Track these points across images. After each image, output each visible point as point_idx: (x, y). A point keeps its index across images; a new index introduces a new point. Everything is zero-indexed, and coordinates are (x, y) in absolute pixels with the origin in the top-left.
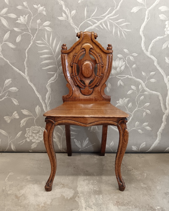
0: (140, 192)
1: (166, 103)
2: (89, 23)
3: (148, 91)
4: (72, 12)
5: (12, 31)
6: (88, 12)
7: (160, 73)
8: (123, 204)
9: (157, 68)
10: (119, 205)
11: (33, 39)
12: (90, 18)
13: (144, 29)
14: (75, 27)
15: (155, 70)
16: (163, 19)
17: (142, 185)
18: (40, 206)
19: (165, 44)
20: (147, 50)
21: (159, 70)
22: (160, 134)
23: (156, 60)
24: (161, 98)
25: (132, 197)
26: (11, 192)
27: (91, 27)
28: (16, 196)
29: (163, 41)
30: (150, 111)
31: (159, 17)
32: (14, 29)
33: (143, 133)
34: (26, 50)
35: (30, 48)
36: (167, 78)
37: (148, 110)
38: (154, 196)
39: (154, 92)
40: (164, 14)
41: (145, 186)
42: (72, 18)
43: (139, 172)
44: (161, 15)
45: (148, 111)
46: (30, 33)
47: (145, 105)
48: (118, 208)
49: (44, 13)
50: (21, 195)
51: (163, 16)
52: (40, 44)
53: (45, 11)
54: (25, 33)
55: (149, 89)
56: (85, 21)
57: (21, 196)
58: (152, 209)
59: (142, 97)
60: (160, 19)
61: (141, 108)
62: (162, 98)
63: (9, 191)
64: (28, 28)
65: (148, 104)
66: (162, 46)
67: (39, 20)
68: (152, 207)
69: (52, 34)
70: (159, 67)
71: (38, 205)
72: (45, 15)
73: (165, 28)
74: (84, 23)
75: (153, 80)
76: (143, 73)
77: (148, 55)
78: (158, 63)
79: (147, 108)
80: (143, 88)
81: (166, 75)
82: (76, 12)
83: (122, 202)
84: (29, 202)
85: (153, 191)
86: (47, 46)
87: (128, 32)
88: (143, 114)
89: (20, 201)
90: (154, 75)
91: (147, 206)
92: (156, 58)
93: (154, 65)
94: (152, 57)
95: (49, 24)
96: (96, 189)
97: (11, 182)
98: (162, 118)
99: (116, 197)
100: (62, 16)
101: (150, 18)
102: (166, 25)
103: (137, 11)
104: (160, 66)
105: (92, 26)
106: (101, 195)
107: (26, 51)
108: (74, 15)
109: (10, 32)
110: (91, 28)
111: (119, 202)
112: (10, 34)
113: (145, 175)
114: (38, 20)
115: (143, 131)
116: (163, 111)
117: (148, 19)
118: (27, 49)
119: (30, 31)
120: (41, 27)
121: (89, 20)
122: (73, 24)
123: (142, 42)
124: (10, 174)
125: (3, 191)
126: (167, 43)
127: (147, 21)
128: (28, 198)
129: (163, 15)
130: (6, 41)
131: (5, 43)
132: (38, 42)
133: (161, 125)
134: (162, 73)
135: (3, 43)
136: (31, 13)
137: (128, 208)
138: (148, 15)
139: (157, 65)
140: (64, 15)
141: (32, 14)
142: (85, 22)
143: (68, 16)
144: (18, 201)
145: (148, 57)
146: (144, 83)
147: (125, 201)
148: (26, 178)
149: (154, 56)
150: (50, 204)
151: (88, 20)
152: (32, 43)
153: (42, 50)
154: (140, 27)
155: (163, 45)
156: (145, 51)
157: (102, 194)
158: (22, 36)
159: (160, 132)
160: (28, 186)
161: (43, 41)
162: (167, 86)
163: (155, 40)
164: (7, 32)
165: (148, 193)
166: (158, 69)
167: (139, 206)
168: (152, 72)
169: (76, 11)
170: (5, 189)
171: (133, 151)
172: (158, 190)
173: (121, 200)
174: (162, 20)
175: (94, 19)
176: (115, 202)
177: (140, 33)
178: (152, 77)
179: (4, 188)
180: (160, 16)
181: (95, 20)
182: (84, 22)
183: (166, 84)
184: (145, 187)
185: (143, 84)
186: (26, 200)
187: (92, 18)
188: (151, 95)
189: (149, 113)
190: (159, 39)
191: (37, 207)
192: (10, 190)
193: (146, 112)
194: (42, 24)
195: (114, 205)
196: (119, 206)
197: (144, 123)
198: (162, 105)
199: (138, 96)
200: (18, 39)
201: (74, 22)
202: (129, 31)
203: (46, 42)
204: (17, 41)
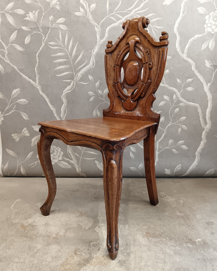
1: (206, 116)
2: (112, 20)
3: (184, 102)
5: (20, 31)
6: (111, 5)
7: (199, 80)
9: (195, 73)
11: (44, 39)
12: (113, 13)
15: (193, 75)
17: (178, 214)
18: (51, 237)
19: (205, 44)
20: (183, 52)
22: (199, 154)
23: (194, 64)
24: (199, 110)
26: (16, 221)
29: (202, 40)
30: (186, 126)
32: (21, 28)
33: (178, 154)
34: (36, 53)
35: (41, 51)
37: (184, 125)
42: (92, 13)
43: (174, 199)
44: (200, 8)
45: (184, 127)
47: (181, 120)
49: (58, 7)
51: (202, 9)
52: (54, 46)
53: (59, 5)
54: (35, 32)
55: (184, 99)
57: (28, 225)
59: (177, 109)
60: (198, 12)
61: (176, 123)
62: (202, 110)
63: (14, 219)
65: (184, 118)
66: (201, 47)
69: (67, 34)
70: (197, 72)
71: (49, 236)
72: (59, 11)
73: (205, 23)
74: (106, 19)
75: (190, 89)
76: (178, 80)
77: (184, 57)
80: (178, 98)
81: (206, 83)
82: (96, 6)
83: (153, 233)
86: (62, 48)
88: (178, 130)
90: (191, 82)
91: (185, 238)
92: (193, 61)
93: (191, 70)
94: (190, 60)
95: (63, 21)
96: (121, 217)
98: (201, 135)
99: (145, 227)
100: (79, 11)
102: (206, 20)
104: (199, 72)
106: (127, 225)
107: (37, 55)
108: (93, 9)
109: (18, 32)
110: (115, 25)
112: (17, 34)
113: (182, 202)
114: (51, 16)
115: (177, 151)
116: (203, 127)
118: (38, 52)
122: (92, 21)
123: (177, 41)
126: (207, 43)
127: (183, 15)
129: (202, 7)
130: (12, 43)
131: (12, 45)
132: (51, 43)
133: (200, 144)
134: (201, 80)
135: (9, 45)
137: (160, 240)
138: (184, 8)
139: (195, 69)
140: (81, 9)
141: (43, 9)
142: (108, 17)
143: (87, 11)
145: (184, 60)
146: (180, 93)
147: (157, 232)
148: (36, 205)
149: (192, 59)
151: (111, 16)
152: (43, 44)
153: (56, 53)
155: (203, 46)
156: (180, 53)
158: (32, 36)
159: (199, 152)
161: (57, 42)
163: (192, 39)
164: (13, 32)
166: (196, 75)
168: (189, 78)
169: (96, 4)
170: (10, 217)
171: (166, 174)
173: (152, 231)
174: (201, 15)
175: (118, 14)
176: (145, 233)
177: (175, 30)
178: (188, 85)
180: (198, 9)
181: (120, 15)
182: (106, 17)
183: (206, 93)
184: (182, 216)
185: (178, 94)
186: (34, 230)
187: (116, 13)
188: (187, 107)
189: (185, 129)
190: (198, 38)
194: (56, 22)
195: (143, 237)
197: (179, 141)
198: (201, 119)
199: (171, 108)
200: (27, 40)
201: (93, 19)
203: (61, 43)
204: (26, 43)
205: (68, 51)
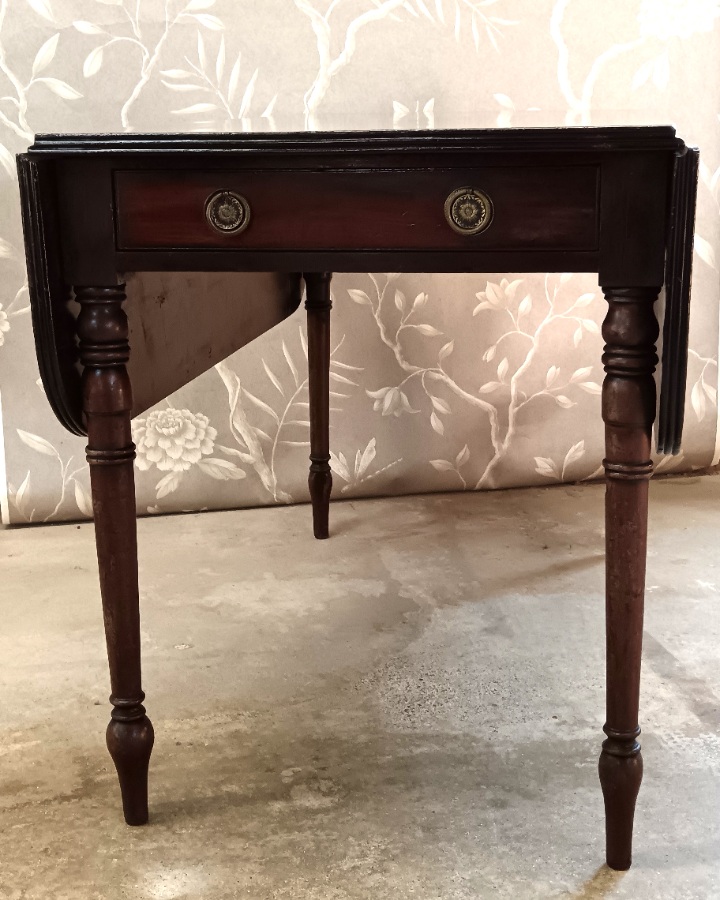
5: (68, 35)
11: (148, 62)
14: (311, 12)
27: (372, 12)
32: (73, 27)
33: (573, 409)
34: (121, 104)
35: (137, 99)
37: (590, 318)
45: (591, 325)
46: (138, 40)
52: (179, 81)
54: (117, 39)
61: (566, 315)
64: (131, 19)
65: (588, 298)
69: (223, 42)
79: (587, 311)
86: (207, 89)
88: (572, 336)
95: (210, 4)
105: (375, 7)
107: (124, 110)
109: (60, 38)
112: (59, 45)
115: (572, 402)
118: (128, 104)
119: (138, 32)
120: (180, 15)
130: (42, 74)
131: (41, 82)
135: (32, 82)
152: (145, 77)
153: (187, 105)
158: (106, 52)
161: (188, 68)
164: (45, 39)
171: (541, 476)
193: (583, 328)
194: (186, 5)
197: (575, 370)
200: (92, 65)
203: (203, 73)
204: (87, 74)
205: (226, 98)
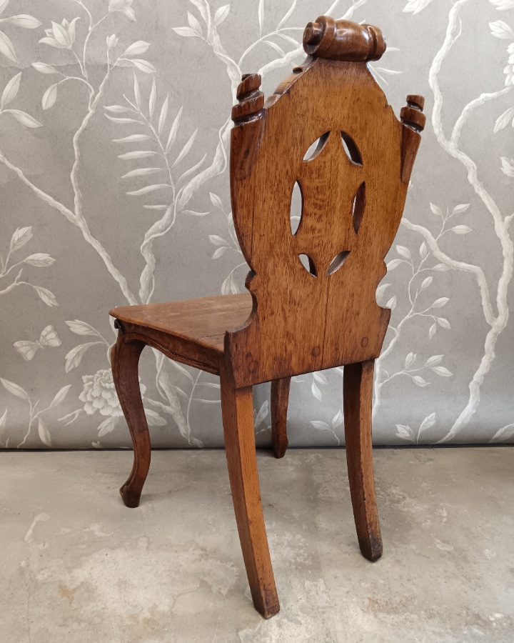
0: (434, 567)
1: (496, 296)
2: (273, 49)
3: (446, 261)
4: (217, 9)
5: (29, 73)
6: (270, 10)
7: (483, 206)
8: (390, 608)
9: (476, 190)
10: (379, 610)
11: (94, 97)
12: (274, 30)
13: (441, 67)
14: (227, 60)
15: (471, 196)
16: (499, 36)
17: (441, 547)
18: (140, 619)
19: (503, 118)
20: (448, 136)
21: (480, 198)
22: (478, 388)
23: (473, 168)
24: (482, 282)
25: (413, 584)
26: (46, 576)
27: (277, 61)
28: (64, 590)
29: (496, 108)
30: (448, 320)
31: (490, 30)
32: (32, 67)
33: (427, 387)
34: (73, 133)
35: (85, 129)
36: (503, 220)
37: (443, 317)
38: (478, 579)
39: (463, 265)
40: (504, 19)
41: (449, 548)
42: (218, 29)
43: (426, 506)
44: (496, 23)
45: (444, 322)
46: (85, 79)
47: (437, 304)
48: (377, 620)
49: (130, 13)
50: (78, 583)
51: (501, 27)
52: (119, 115)
53: (132, 7)
54: (68, 78)
55: (447, 254)
56: (261, 40)
57: (78, 588)
58: (479, 622)
59: (428, 278)
60: (491, 35)
61: (424, 314)
62: (487, 282)
63: (39, 572)
64: (79, 62)
65: (443, 301)
66: (494, 123)
67: (114, 36)
68: (478, 616)
69: (154, 83)
70: (480, 189)
71: (133, 617)
72: (132, 21)
73: (507, 64)
74: (257, 46)
75: (461, 229)
76: (434, 208)
77: (450, 150)
78: (480, 177)
79: (442, 312)
80: (432, 252)
81: (502, 214)
82: (230, 11)
83: (386, 599)
84: (103, 606)
85: (474, 565)
86: (142, 123)
87: (391, 76)
88: (428, 330)
89: (75, 605)
90: (464, 213)
91: (465, 612)
92: (472, 160)
93: (466, 181)
94: (463, 157)
95: (144, 50)
96: (305, 560)
97: (45, 542)
98: (484, 341)
99: (367, 586)
100: (186, 24)
101: (463, 32)
102: (509, 55)
103: (423, 11)
104: (486, 187)
105: (280, 57)
106: (322, 581)
107: (75, 138)
108: (223, 19)
109: (22, 77)
110: (279, 64)
111: (379, 601)
112: (21, 82)
113: (445, 514)
114: (110, 36)
115: (427, 381)
116: (488, 322)
117: (454, 35)
118: (78, 132)
119: (85, 74)
120: (119, 59)
121: (271, 39)
122: (220, 51)
123: (435, 108)
124: (37, 518)
125: (22, 572)
126: (509, 115)
127: (453, 42)
128: (99, 595)
129: (501, 21)
132: (111, 108)
133: (480, 362)
134: (489, 207)
136: (88, 12)
137: (406, 619)
138: (457, 22)
139: (477, 180)
140: (192, 19)
141: (91, 16)
142: (261, 43)
143: (206, 25)
144: (70, 603)
145: (451, 157)
146: (435, 238)
147: (394, 597)
148: (87, 530)
149: (469, 155)
150: (169, 614)
151: (267, 39)
152: (91, 111)
153: (125, 135)
154: (431, 62)
155: (497, 121)
156: (441, 138)
157: (322, 577)
158: (60, 89)
159: (478, 383)
160: (97, 556)
161: (127, 105)
162: (504, 246)
163: (472, 103)
164: (10, 77)
165: (458, 569)
166: (477, 195)
167: (438, 613)
168: (460, 203)
169: (231, 7)
170: (28, 566)
172: (487, 559)
173: (383, 594)
174: (498, 40)
175: (287, 33)
176: (367, 601)
177: (430, 81)
178: (458, 220)
179: (23, 563)
180: (493, 26)
181: (291, 36)
182: (256, 43)
183: (499, 240)
184: (449, 552)
185: (433, 241)
186: (95, 601)
187: (281, 32)
188: (453, 274)
189: (445, 326)
190: (486, 101)
191: (129, 623)
192: (42, 569)
193: (437, 324)
194: (124, 51)
195: (364, 612)
196: (381, 615)
197: (430, 357)
198: (484, 303)
199: (414, 275)
200: (49, 99)
201: (223, 45)
202: (395, 75)
203: (138, 109)
204: (44, 107)
205: (157, 130)
